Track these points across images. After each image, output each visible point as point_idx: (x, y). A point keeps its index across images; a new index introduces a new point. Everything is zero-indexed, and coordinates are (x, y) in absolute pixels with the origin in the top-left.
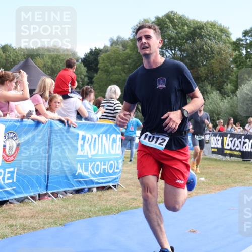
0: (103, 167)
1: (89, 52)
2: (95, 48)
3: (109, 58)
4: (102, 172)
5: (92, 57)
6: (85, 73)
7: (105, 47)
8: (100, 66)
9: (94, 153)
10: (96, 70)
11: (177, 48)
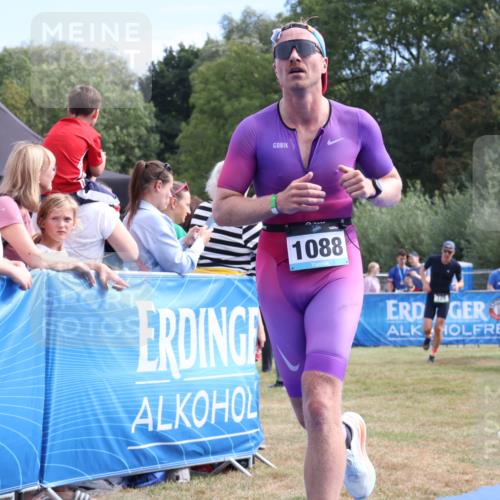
0: (216, 406)
1: (162, 60)
2: (181, 45)
3: (221, 75)
4: (213, 422)
5: (170, 74)
6: (151, 122)
7: (209, 42)
8: (197, 98)
9: (186, 364)
10: (186, 113)
11: (425, 37)
